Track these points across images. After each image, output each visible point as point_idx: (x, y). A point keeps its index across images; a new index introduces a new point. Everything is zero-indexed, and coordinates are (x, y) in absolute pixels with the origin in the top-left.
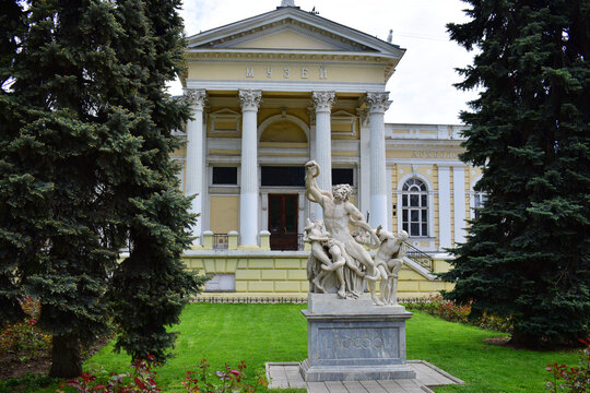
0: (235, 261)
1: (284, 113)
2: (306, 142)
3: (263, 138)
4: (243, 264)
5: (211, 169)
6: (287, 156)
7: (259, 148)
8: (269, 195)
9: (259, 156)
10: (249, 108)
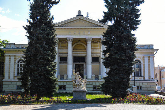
0: (66, 82)
1: (80, 42)
2: (86, 50)
3: (74, 49)
4: (68, 83)
5: (60, 57)
6: (80, 54)
7: (72, 52)
8: (76, 64)
9: (72, 54)
10: (70, 42)
